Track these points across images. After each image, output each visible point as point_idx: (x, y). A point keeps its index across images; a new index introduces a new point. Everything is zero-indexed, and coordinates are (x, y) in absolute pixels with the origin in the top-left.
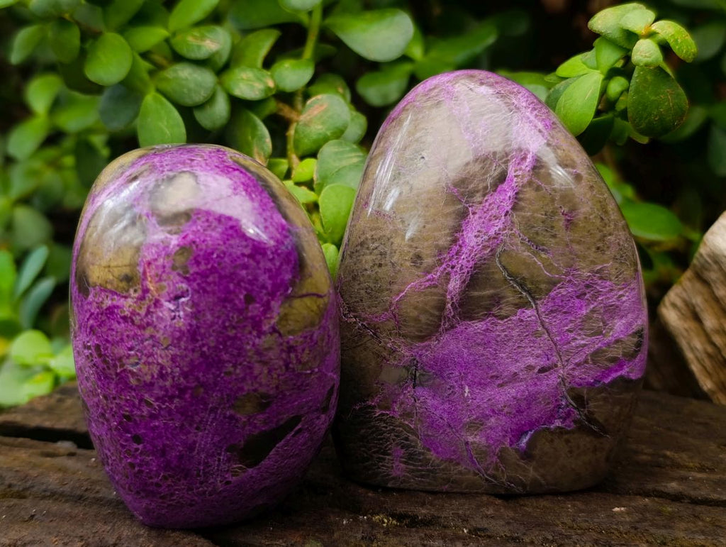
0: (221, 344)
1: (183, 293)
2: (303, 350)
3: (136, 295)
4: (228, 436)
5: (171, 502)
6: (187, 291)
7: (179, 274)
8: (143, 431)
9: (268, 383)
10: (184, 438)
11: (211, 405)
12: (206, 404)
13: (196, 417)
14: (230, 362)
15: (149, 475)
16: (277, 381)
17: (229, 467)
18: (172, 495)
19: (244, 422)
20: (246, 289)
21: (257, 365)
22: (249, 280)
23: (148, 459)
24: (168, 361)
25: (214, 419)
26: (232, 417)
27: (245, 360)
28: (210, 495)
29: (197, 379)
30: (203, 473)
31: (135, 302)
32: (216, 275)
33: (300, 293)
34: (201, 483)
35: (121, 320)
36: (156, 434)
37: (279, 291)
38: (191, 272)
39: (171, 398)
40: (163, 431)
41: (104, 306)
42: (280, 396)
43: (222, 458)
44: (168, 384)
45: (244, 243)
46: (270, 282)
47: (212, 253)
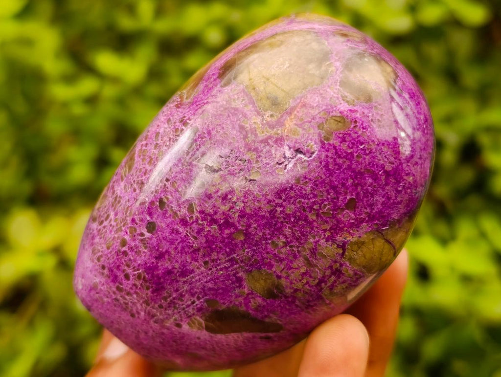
0: (295, 217)
1: (308, 151)
2: (343, 282)
3: (269, 119)
4: (221, 291)
5: (121, 298)
6: (313, 153)
7: (320, 135)
8: (163, 225)
9: (294, 282)
10: (189, 261)
11: (235, 256)
12: (233, 251)
13: (216, 254)
14: (286, 238)
15: (129, 263)
16: (301, 287)
17: (193, 314)
18: (128, 294)
19: (244, 293)
20: (358, 194)
21: (301, 259)
22: (367, 190)
23: (143, 249)
24: (241, 191)
25: (226, 268)
26: (240, 280)
27: (298, 247)
28: (156, 322)
29: (249, 226)
30: (171, 301)
31: (263, 124)
32: (348, 163)
33: (389, 237)
34: (161, 306)
35: (237, 127)
36: (170, 237)
37: (379, 220)
38: (331, 142)
39: (213, 221)
40: (180, 240)
41: (234, 105)
42: (290, 300)
43: (197, 302)
44: (224, 208)
45: (392, 159)
46: (380, 206)
47: (362, 144)
